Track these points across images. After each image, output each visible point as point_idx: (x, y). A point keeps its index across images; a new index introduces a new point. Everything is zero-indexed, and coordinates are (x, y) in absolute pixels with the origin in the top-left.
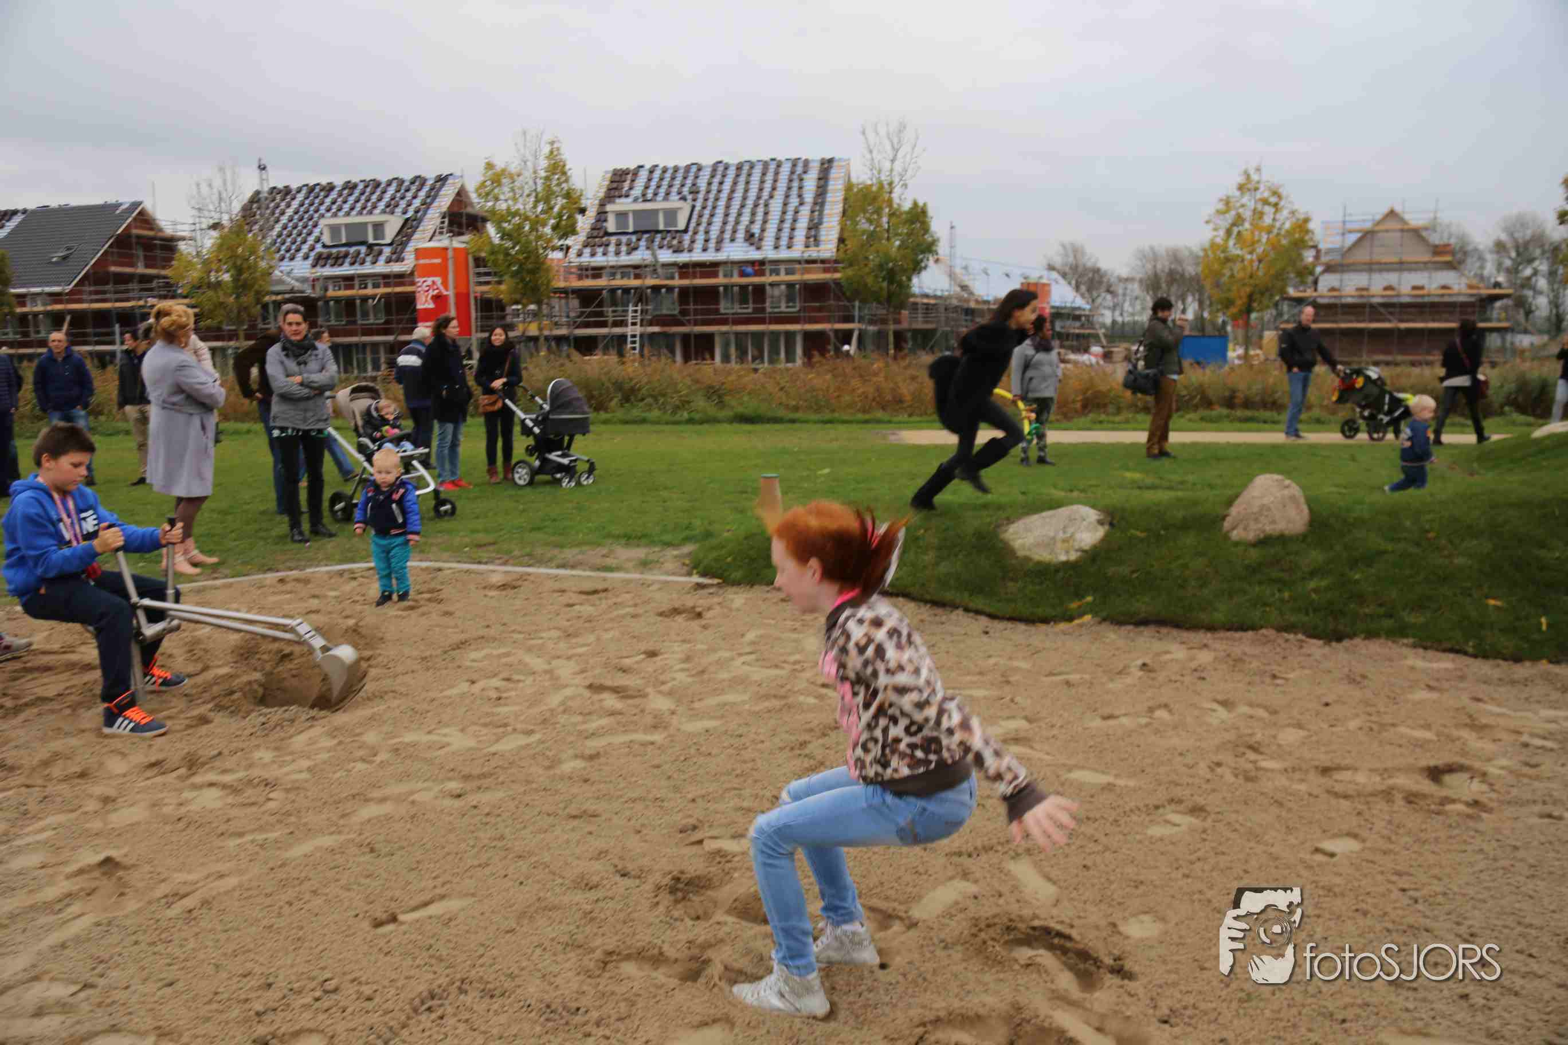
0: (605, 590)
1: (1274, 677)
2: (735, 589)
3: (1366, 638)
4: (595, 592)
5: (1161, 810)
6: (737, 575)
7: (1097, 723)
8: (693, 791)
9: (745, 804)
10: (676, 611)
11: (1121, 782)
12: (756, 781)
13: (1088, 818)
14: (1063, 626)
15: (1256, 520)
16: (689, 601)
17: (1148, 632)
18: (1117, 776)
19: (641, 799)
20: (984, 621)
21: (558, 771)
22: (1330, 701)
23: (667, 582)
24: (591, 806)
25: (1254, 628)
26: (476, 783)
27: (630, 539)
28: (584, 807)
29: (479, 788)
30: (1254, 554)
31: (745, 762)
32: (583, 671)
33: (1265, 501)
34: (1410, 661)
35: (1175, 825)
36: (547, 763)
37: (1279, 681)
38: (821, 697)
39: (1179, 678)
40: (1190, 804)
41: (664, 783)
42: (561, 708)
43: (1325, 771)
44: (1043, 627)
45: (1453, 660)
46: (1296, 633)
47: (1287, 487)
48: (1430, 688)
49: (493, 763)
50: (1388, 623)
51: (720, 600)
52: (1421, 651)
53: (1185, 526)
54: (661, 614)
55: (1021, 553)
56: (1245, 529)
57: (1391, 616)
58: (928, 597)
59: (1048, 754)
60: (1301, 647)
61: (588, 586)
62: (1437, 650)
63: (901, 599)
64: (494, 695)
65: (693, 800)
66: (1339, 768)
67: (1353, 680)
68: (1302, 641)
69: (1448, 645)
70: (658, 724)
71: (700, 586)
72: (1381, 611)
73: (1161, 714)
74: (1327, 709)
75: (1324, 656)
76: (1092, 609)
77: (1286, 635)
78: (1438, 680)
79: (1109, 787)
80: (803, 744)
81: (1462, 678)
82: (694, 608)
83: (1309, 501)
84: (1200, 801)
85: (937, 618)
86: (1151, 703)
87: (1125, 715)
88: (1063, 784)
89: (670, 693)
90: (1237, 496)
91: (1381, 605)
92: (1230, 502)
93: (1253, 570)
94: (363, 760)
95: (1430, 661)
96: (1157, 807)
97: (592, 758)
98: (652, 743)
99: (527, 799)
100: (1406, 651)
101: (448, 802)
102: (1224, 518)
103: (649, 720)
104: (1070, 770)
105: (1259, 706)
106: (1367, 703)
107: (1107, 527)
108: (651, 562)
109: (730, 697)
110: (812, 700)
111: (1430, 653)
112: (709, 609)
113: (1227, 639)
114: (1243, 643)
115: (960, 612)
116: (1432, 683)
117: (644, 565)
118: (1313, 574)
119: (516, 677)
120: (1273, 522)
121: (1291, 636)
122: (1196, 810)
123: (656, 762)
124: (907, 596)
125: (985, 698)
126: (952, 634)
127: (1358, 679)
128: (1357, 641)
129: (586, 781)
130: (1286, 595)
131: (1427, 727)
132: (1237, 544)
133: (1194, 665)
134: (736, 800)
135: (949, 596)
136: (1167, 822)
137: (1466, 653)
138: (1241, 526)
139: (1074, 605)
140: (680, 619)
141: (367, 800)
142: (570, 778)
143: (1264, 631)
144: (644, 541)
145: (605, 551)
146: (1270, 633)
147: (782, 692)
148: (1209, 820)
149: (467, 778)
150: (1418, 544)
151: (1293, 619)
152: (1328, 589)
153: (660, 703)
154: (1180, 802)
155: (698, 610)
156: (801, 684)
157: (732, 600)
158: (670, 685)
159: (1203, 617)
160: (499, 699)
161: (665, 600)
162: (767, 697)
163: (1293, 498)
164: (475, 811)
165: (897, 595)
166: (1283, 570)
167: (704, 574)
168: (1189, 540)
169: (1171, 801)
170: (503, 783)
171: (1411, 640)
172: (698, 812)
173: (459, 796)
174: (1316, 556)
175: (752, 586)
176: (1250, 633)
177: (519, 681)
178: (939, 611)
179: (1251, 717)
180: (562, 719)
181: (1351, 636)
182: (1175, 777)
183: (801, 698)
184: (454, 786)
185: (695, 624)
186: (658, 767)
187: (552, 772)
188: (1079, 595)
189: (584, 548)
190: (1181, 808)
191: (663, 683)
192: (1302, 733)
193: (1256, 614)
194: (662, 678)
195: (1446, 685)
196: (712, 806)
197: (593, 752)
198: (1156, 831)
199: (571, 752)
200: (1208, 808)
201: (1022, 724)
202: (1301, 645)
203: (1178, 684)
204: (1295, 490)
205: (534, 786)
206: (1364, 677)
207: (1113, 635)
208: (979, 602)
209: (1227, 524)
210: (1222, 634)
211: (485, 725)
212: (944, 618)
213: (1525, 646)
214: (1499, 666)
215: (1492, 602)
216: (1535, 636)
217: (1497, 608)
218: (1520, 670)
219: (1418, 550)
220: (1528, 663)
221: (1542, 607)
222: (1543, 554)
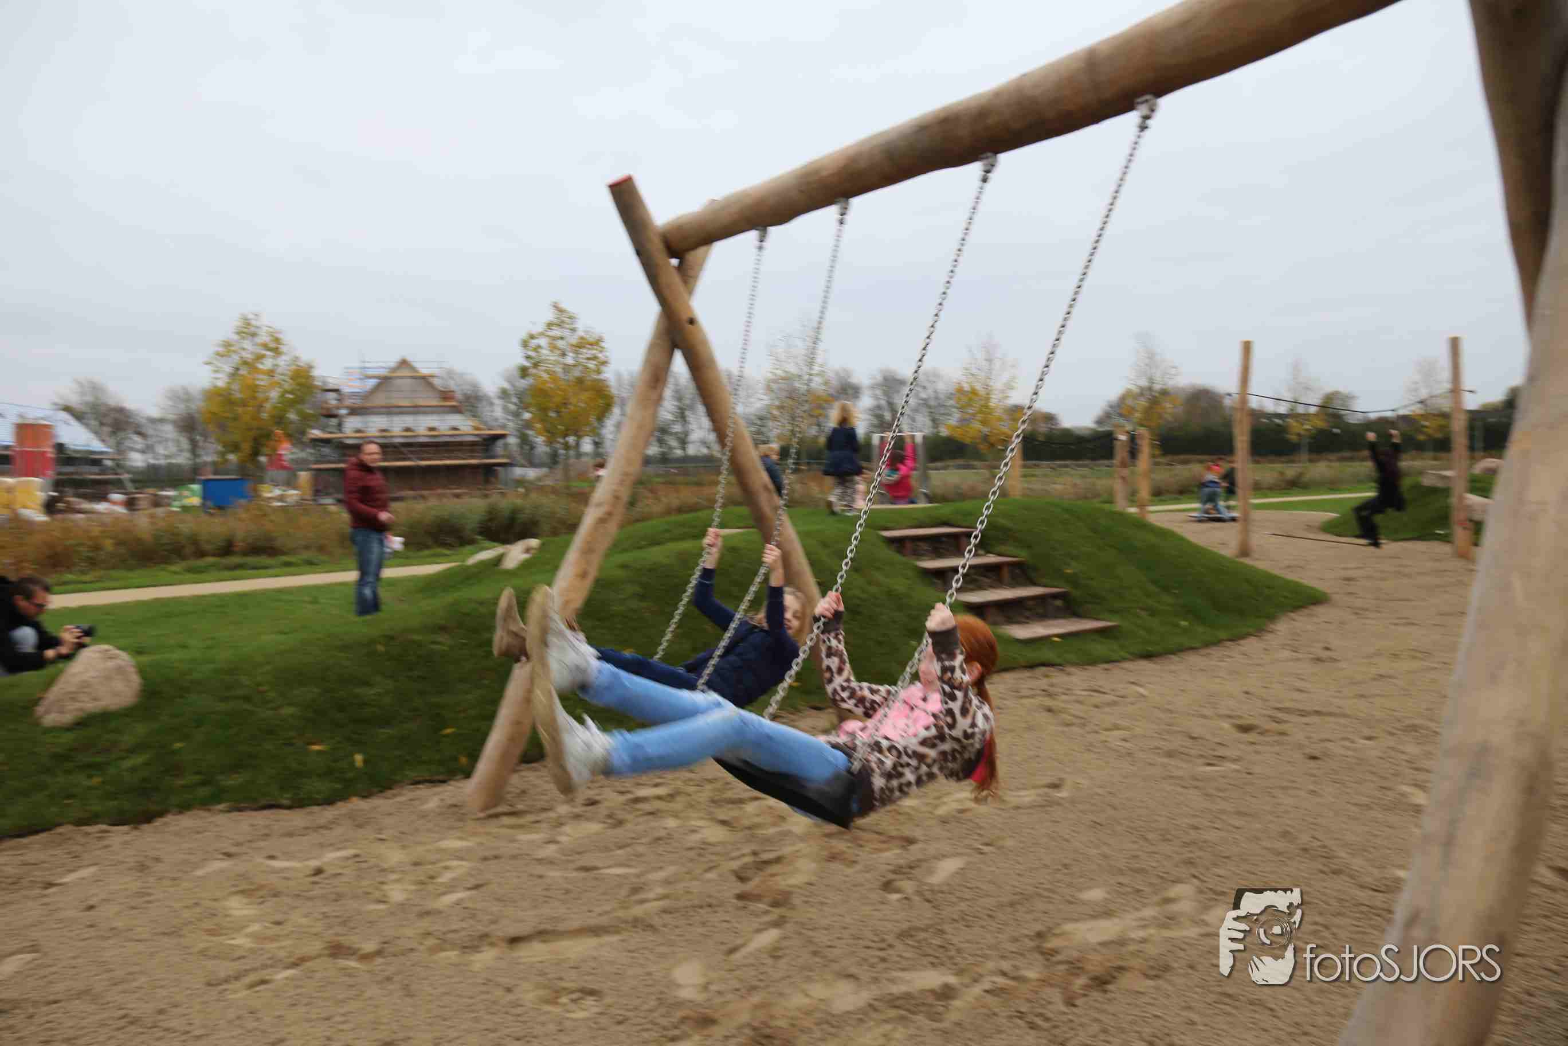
3: (180, 813)
15: (76, 699)
22: (98, 900)
30: (68, 738)
33: (90, 676)
46: (98, 823)
47: (115, 657)
50: (203, 792)
52: (236, 814)
56: (62, 711)
57: (203, 783)
62: (254, 809)
67: (142, 868)
69: (264, 802)
72: (197, 778)
74: (90, 913)
77: (85, 828)
78: (241, 844)
81: (268, 835)
83: (141, 671)
91: (197, 774)
93: (61, 757)
102: (38, 702)
116: (233, 850)
118: (133, 750)
120: (95, 699)
121: (92, 829)
127: (150, 864)
128: (169, 818)
130: (96, 781)
132: (49, 730)
137: (281, 807)
138: (56, 710)
143: (59, 829)
146: (68, 829)
150: (247, 699)
151: (97, 807)
152: (146, 764)
163: (120, 670)
166: (97, 752)
174: (141, 729)
181: (161, 814)
193: (53, 812)
195: (244, 849)
204: (124, 658)
206: (157, 860)
209: (40, 710)
213: (338, 786)
214: (311, 813)
215: (316, 747)
216: (350, 775)
217: (319, 752)
218: (328, 813)
219: (247, 706)
220: (340, 804)
221: (359, 745)
222: (362, 691)
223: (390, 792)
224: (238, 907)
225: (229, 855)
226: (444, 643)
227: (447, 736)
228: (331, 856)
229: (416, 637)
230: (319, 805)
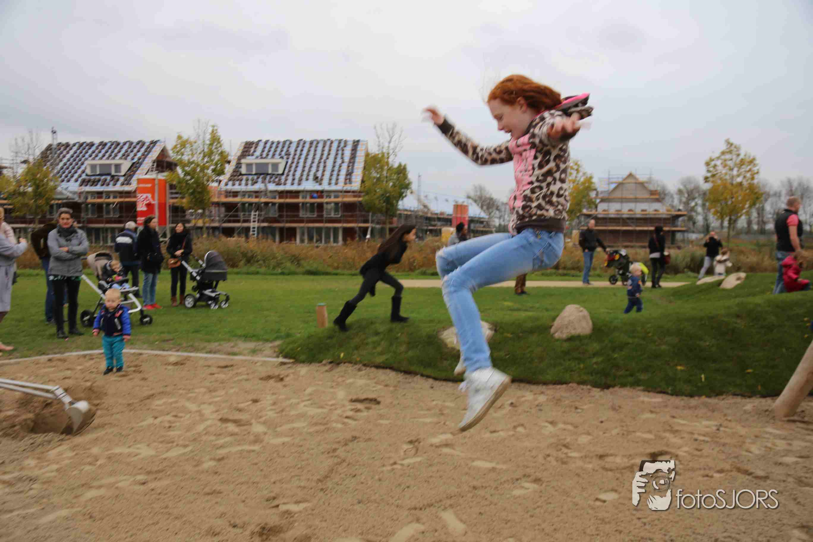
0: (232, 366)
1: (576, 408)
2: (301, 365)
3: (620, 387)
4: (226, 367)
5: (519, 481)
6: (303, 357)
7: (488, 435)
8: (274, 478)
9: (302, 484)
10: (269, 377)
11: (499, 466)
12: (309, 471)
13: (482, 487)
15: (567, 328)
16: (277, 371)
18: (498, 463)
19: (247, 483)
20: (431, 381)
21: (200, 468)
22: (603, 419)
23: (265, 362)
24: (217, 488)
25: (566, 383)
26: (155, 476)
27: (247, 337)
28: (214, 489)
29: (156, 478)
30: (566, 345)
31: (303, 461)
32: (217, 411)
33: (572, 318)
34: (641, 399)
35: (526, 489)
36: (195, 463)
37: (579, 410)
38: (344, 423)
39: (529, 410)
40: (533, 477)
41: (258, 473)
42: (205, 432)
43: (601, 457)
45: (662, 397)
46: (587, 385)
47: (581, 311)
48: (652, 412)
49: (165, 464)
50: (630, 379)
51: (293, 371)
52: (646, 393)
53: (531, 331)
54: (261, 379)
55: (450, 346)
56: (561, 332)
57: (631, 375)
58: (402, 369)
59: (462, 452)
60: (589, 393)
61: (223, 364)
62: (655, 392)
63: (388, 371)
64: (167, 425)
65: (274, 483)
66: (607, 455)
67: (614, 408)
68: (590, 389)
69: (659, 390)
70: (257, 440)
71: (283, 364)
72: (628, 373)
73: (520, 429)
74: (603, 424)
75: (601, 396)
77: (582, 386)
78: (655, 407)
79: (493, 469)
80: (335, 450)
81: (666, 406)
82: (279, 375)
83: (592, 318)
84: (539, 475)
85: (407, 380)
86: (515, 424)
87: (502, 430)
88: (470, 468)
89: (264, 423)
90: (557, 316)
91: (627, 370)
92: (554, 319)
93: (566, 353)
94: (90, 464)
95: (651, 398)
96: (517, 480)
97: (220, 460)
98: (253, 451)
99: (183, 484)
100: (639, 393)
101: (137, 488)
102: (551, 327)
103: (252, 438)
104: (473, 461)
105: (568, 424)
106: (622, 421)
107: (493, 332)
108: (258, 350)
109: (296, 425)
110: (340, 426)
111: (651, 394)
112: (287, 376)
113: (553, 389)
114: (561, 391)
115: (419, 376)
116: (653, 409)
117: (254, 352)
118: (595, 355)
119: (180, 415)
120: (575, 329)
121: (585, 387)
122: (537, 480)
123: (256, 461)
124: (392, 368)
125: (430, 423)
126: (413, 388)
127: (617, 408)
128: (616, 388)
129: (216, 473)
130: (582, 366)
131: (650, 432)
132: (557, 340)
133: (537, 403)
134: (297, 482)
135: (413, 368)
136: (522, 487)
137: (667, 393)
138: (559, 332)
140: (272, 381)
141: (91, 487)
142: (207, 472)
143: (571, 384)
144: (254, 338)
145: (232, 344)
146: (574, 385)
147: (325, 421)
148: (544, 485)
149: (149, 473)
150: (643, 339)
151: (585, 378)
152: (602, 362)
153: (258, 428)
154: (529, 476)
155: (281, 377)
156: (334, 417)
157: (300, 371)
158: (264, 418)
159: (541, 378)
160: (170, 427)
161: (263, 371)
162: (316, 424)
163: (584, 317)
164: (153, 492)
165: (386, 368)
166: (580, 353)
167: (285, 357)
168: (534, 338)
169: (524, 476)
170: (169, 475)
171: (641, 388)
172: (276, 490)
173: (144, 483)
174: (595, 346)
175: (311, 363)
176: (564, 386)
177: (181, 417)
178: (407, 376)
179: (565, 430)
180: (204, 438)
181: (613, 386)
182: (526, 463)
183: (334, 425)
184: (141, 478)
185: (279, 385)
186: (256, 464)
187: (197, 469)
189: (222, 343)
190: (530, 479)
191: (261, 417)
192: (590, 437)
193: (567, 376)
194: (260, 414)
195: (659, 410)
196: (284, 486)
197: (221, 457)
198: (517, 492)
199: (208, 457)
200: (543, 479)
201: (449, 436)
202: (589, 391)
203: (528, 414)
204: (585, 313)
205: (187, 477)
206: (620, 407)
208: (428, 371)
209: (552, 330)
210: (551, 386)
211: (161, 442)
212: (410, 380)
213: (695, 389)
214: (683, 400)
215: (679, 368)
216: (699, 384)
217: (681, 371)
218: (694, 401)
219: (644, 342)
220: (696, 398)
221: (703, 371)
222: (702, 343)
223: (721, 397)
226: (740, 324)
227: (749, 373)
229: (725, 319)
230: (686, 396)
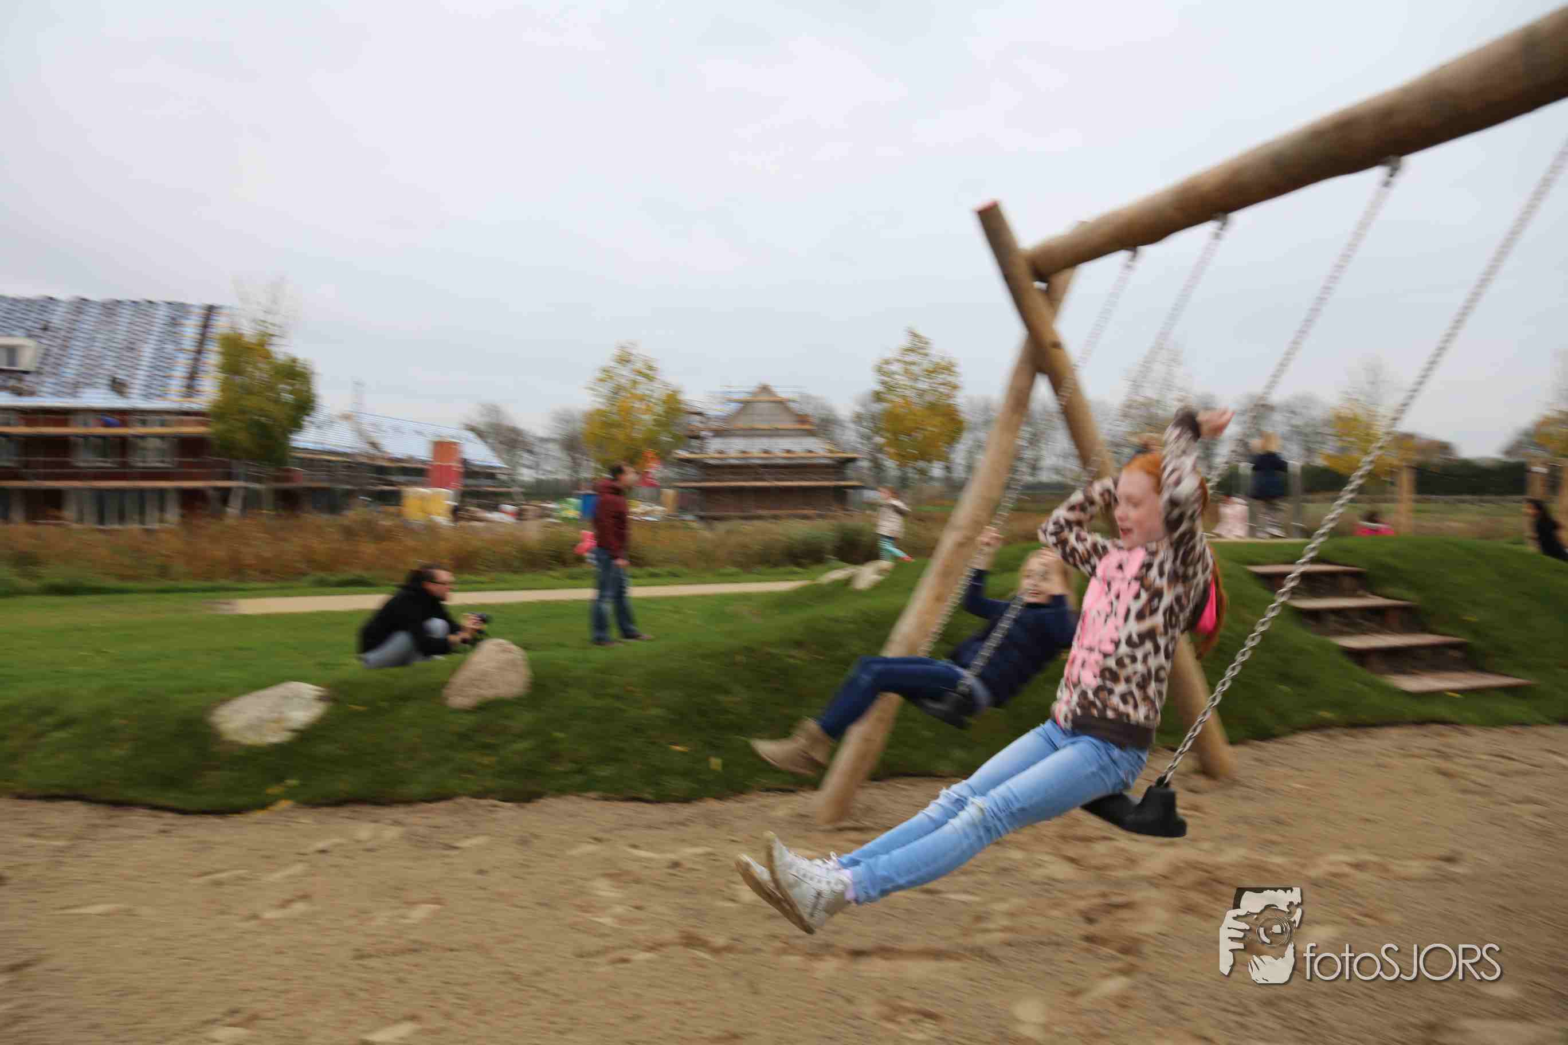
1: (448, 847)
3: (556, 796)
5: (210, 1027)
14: (259, 815)
15: (476, 685)
17: (344, 811)
20: (169, 817)
22: (487, 866)
25: (449, 797)
30: (469, 720)
33: (487, 666)
40: (248, 1013)
44: (238, 818)
46: (488, 799)
47: (511, 652)
50: (579, 779)
52: (603, 803)
53: (406, 697)
55: (230, 738)
56: (466, 695)
57: (580, 772)
60: (493, 812)
62: (620, 800)
67: (524, 842)
68: (495, 806)
72: (573, 766)
73: (296, 907)
76: (289, 795)
77: (480, 801)
78: (606, 831)
83: (531, 666)
85: (111, 822)
90: (461, 663)
91: (573, 762)
92: (456, 669)
93: (463, 736)
102: (443, 684)
107: (328, 703)
113: (422, 811)
115: (140, 810)
116: (600, 835)
118: (521, 736)
120: (492, 687)
121: (485, 802)
126: (116, 838)
128: (546, 800)
130: (491, 759)
132: (454, 711)
133: (373, 843)
135: (131, 794)
137: (642, 800)
138: (461, 694)
139: (274, 790)
143: (459, 799)
146: (466, 800)
150: (617, 697)
151: (489, 784)
152: (532, 749)
154: (241, 1012)
163: (513, 664)
166: (492, 734)
168: (409, 711)
169: (230, 1013)
174: (525, 718)
176: (446, 803)
181: (540, 796)
188: (280, 779)
193: (455, 783)
195: (611, 836)
202: (493, 809)
204: (517, 653)
206: (536, 837)
207: (307, 820)
208: (171, 797)
209: (448, 692)
212: (119, 821)
213: (695, 786)
214: (670, 809)
215: (678, 748)
216: (708, 777)
217: (680, 753)
218: (685, 811)
219: (618, 704)
220: (696, 803)
221: (715, 748)
222: (721, 698)
223: (743, 797)
224: (604, 889)
225: (598, 840)
226: (798, 657)
228: (687, 852)
229: (773, 651)
230: (676, 802)
